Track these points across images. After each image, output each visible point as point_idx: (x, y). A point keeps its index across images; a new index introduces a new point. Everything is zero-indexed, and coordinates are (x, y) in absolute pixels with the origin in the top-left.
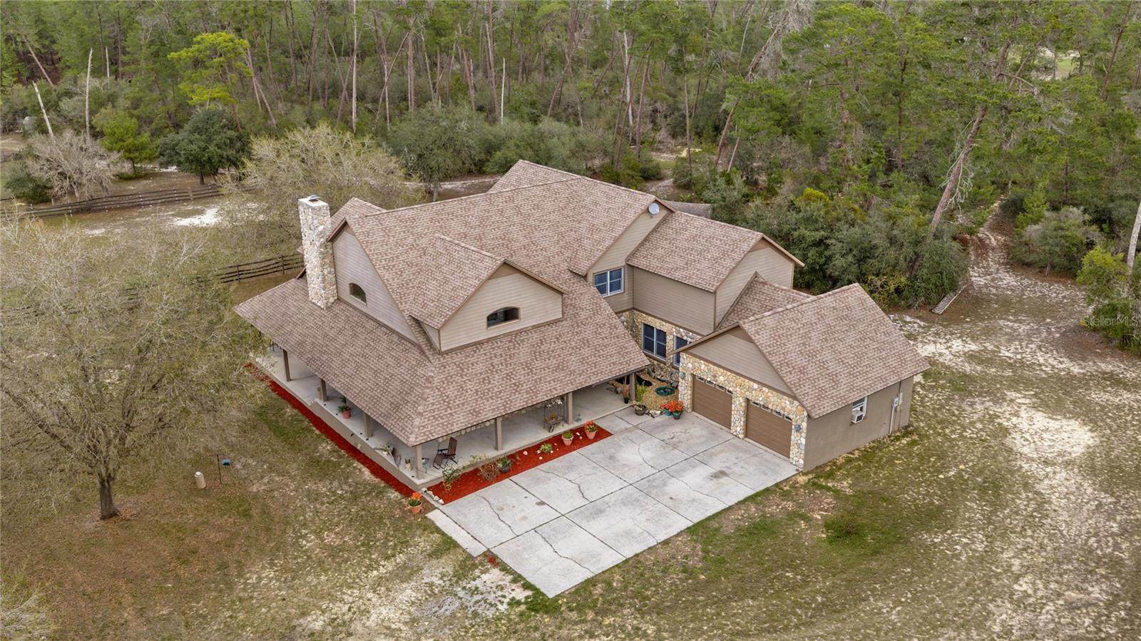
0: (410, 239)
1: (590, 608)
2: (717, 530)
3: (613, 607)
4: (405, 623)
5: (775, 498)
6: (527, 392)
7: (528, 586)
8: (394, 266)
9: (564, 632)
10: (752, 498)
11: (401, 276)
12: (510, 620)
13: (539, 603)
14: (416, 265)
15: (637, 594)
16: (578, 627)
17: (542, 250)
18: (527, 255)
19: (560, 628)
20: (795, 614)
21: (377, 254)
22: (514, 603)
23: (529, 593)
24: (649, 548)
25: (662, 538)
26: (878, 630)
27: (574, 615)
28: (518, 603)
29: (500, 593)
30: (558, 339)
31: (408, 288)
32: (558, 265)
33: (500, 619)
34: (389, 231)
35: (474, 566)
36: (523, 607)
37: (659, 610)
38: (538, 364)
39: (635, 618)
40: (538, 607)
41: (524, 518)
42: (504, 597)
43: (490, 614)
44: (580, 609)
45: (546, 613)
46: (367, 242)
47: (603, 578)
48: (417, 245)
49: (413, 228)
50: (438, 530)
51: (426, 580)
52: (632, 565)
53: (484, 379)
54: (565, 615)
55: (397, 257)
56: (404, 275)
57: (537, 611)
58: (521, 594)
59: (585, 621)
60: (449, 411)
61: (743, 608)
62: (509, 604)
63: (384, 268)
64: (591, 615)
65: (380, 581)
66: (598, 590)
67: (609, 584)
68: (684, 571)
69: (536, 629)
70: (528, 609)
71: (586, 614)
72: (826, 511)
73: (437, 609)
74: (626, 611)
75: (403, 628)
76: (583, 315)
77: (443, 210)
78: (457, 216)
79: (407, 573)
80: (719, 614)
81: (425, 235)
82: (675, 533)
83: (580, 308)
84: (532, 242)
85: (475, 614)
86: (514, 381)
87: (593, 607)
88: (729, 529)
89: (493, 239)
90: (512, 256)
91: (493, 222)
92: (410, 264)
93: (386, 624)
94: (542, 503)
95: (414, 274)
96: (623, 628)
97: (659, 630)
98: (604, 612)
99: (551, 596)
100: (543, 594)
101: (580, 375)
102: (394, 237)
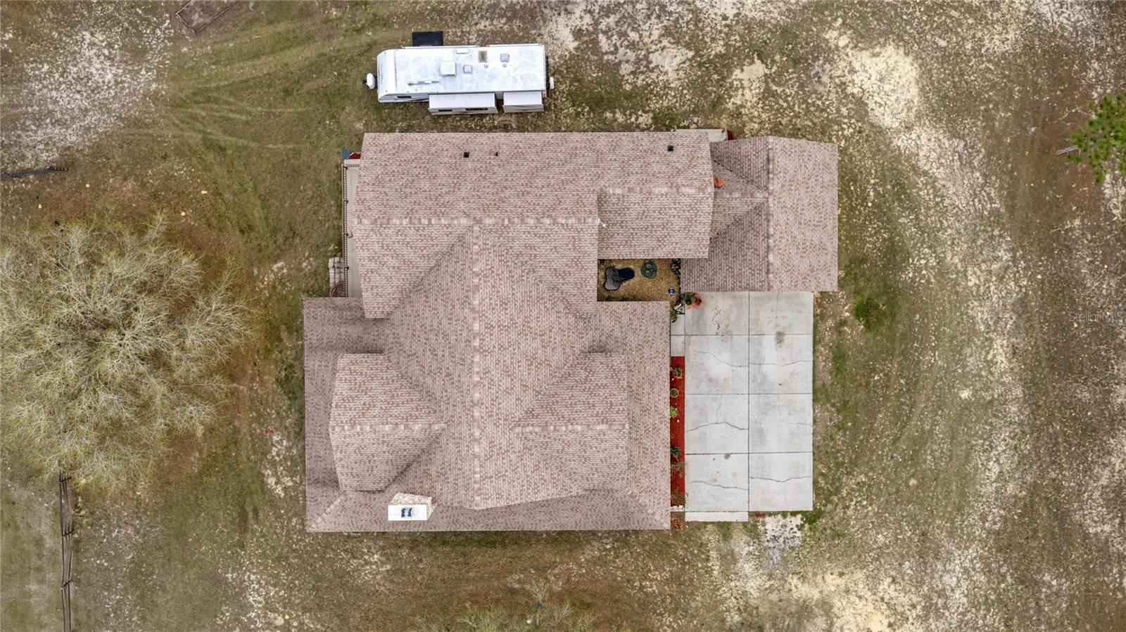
0: (512, 456)
1: (830, 495)
2: (824, 385)
3: (837, 484)
4: (769, 580)
5: (821, 327)
6: (661, 423)
7: (794, 514)
8: (535, 484)
9: (836, 518)
10: (815, 343)
11: (545, 481)
12: (809, 536)
13: (811, 518)
14: (539, 462)
15: (839, 465)
16: (838, 510)
17: (550, 331)
18: (553, 349)
19: (832, 518)
20: (903, 404)
21: (521, 495)
22: (800, 528)
23: (799, 516)
24: (813, 434)
25: (810, 420)
26: (941, 379)
27: (830, 507)
28: (802, 526)
29: (788, 529)
30: (630, 371)
31: (559, 480)
32: (569, 324)
33: (805, 540)
34: (499, 472)
35: (755, 526)
36: (807, 526)
37: (854, 464)
38: (644, 401)
39: (851, 479)
40: (813, 519)
41: (734, 475)
42: (792, 529)
43: (797, 542)
44: (828, 501)
45: (819, 518)
46: (508, 498)
47: (817, 475)
48: (519, 452)
49: (500, 448)
50: (706, 523)
51: (744, 554)
52: (819, 453)
53: (644, 452)
54: (827, 511)
55: (528, 476)
56: (546, 478)
57: (815, 521)
58: (798, 520)
59: (837, 504)
60: (657, 491)
61: (881, 424)
62: (799, 530)
63: (536, 493)
64: (836, 499)
65: (725, 574)
66: (822, 482)
67: (823, 474)
68: (839, 429)
69: (825, 529)
70: (809, 524)
71: (832, 500)
72: (846, 304)
73: (771, 562)
74: (844, 480)
75: (772, 582)
76: (617, 333)
77: (487, 408)
78: (497, 397)
79: (729, 559)
80: (877, 439)
81: (510, 439)
82: (812, 411)
83: (611, 331)
84: (541, 336)
85: (793, 548)
86: (651, 429)
87: (831, 494)
88: (828, 379)
89: (529, 374)
90: (550, 366)
91: (512, 363)
92: (537, 467)
93: (762, 589)
94: (727, 456)
95: (547, 468)
96: (853, 490)
97: (866, 475)
98: (838, 491)
99: (811, 509)
100: (807, 512)
101: (661, 370)
102: (507, 471)
